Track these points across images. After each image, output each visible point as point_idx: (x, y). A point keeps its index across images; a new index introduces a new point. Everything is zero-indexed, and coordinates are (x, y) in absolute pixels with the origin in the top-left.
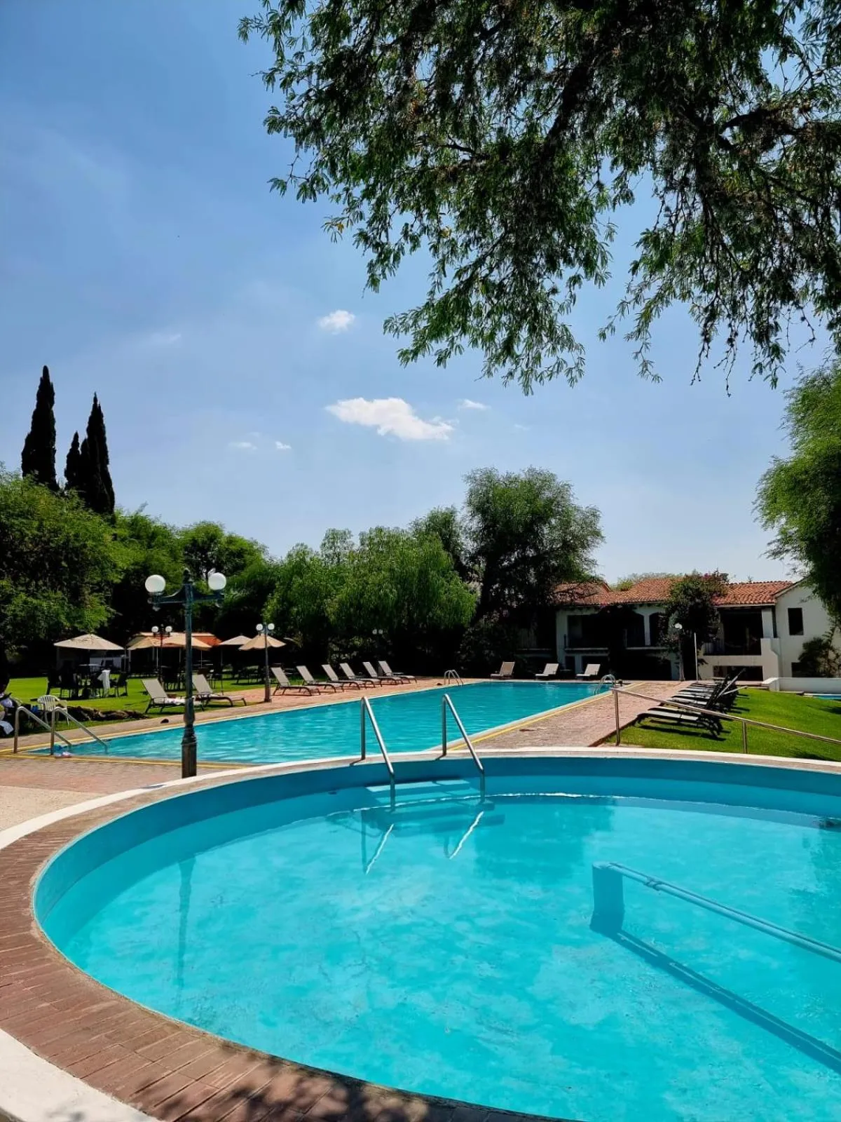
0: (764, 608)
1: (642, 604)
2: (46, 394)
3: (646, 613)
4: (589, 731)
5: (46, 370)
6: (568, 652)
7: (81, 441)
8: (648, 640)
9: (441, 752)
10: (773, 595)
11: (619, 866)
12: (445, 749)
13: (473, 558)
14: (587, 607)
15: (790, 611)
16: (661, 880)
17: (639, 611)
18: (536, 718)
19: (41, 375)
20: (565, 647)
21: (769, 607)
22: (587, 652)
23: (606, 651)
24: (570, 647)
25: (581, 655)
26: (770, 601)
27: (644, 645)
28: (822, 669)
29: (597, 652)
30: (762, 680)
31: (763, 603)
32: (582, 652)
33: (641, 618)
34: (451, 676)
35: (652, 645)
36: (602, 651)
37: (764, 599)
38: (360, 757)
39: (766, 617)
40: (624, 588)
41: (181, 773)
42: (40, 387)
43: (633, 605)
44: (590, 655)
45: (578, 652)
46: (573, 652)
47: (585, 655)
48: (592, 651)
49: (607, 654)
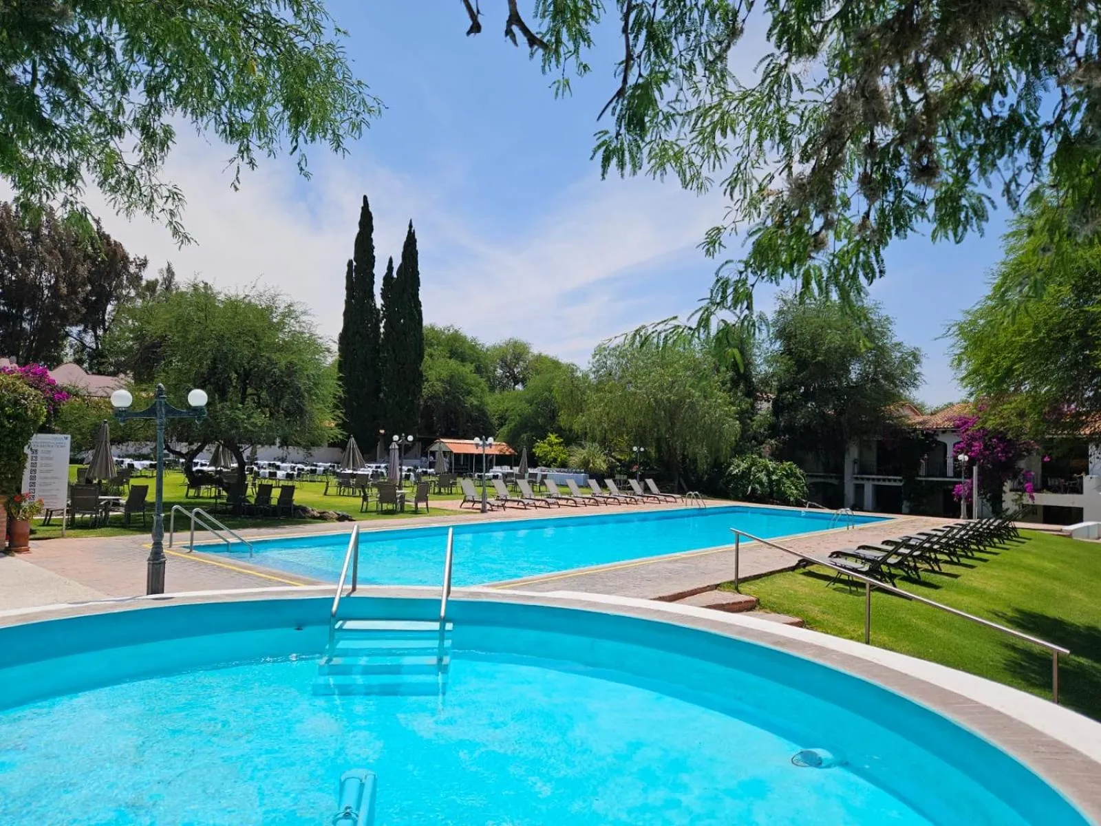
0: (1092, 440)
1: (945, 431)
2: (366, 222)
3: (950, 440)
5: (365, 198)
6: (857, 478)
8: (950, 472)
17: (941, 438)
19: (362, 204)
20: (854, 473)
21: (1095, 439)
22: (879, 480)
23: (900, 481)
24: (859, 473)
25: (871, 483)
27: (946, 477)
29: (889, 480)
32: (873, 479)
33: (943, 446)
34: (693, 497)
35: (954, 477)
36: (895, 480)
39: (1094, 451)
42: (361, 216)
43: (936, 432)
44: (882, 483)
45: (868, 479)
46: (863, 479)
47: (876, 483)
48: (884, 480)
49: (901, 484)
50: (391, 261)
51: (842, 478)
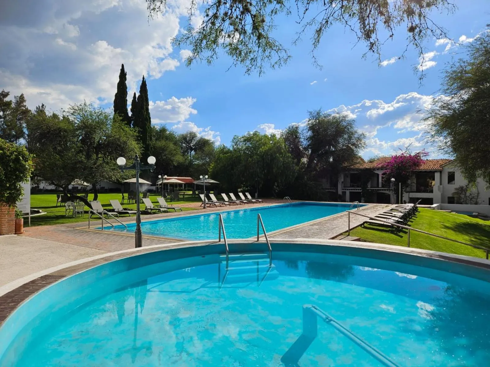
0: (436, 171)
1: (378, 169)
2: (123, 75)
3: (380, 173)
4: (337, 229)
5: (123, 66)
6: (343, 189)
7: (137, 96)
8: (380, 185)
9: (256, 239)
10: (441, 166)
11: (315, 308)
12: (258, 238)
13: (306, 149)
14: (353, 170)
15: (449, 173)
16: (332, 318)
17: (376, 172)
18: (316, 221)
19: (121, 68)
20: (342, 187)
21: (439, 171)
22: (352, 189)
23: (361, 190)
24: (344, 187)
25: (349, 191)
26: (439, 168)
27: (378, 187)
28: (462, 200)
29: (356, 190)
30: (432, 204)
31: (436, 169)
32: (350, 189)
33: (378, 175)
34: (287, 199)
35: (382, 187)
36: (358, 190)
37: (437, 167)
38: (218, 240)
39: (437, 175)
40: (371, 161)
41: (135, 246)
42: (120, 73)
43: (374, 169)
44: (353, 191)
45: (348, 189)
46: (345, 189)
47: (351, 191)
48: (354, 189)
49: (361, 191)
50: (135, 94)
51: (337, 189)
